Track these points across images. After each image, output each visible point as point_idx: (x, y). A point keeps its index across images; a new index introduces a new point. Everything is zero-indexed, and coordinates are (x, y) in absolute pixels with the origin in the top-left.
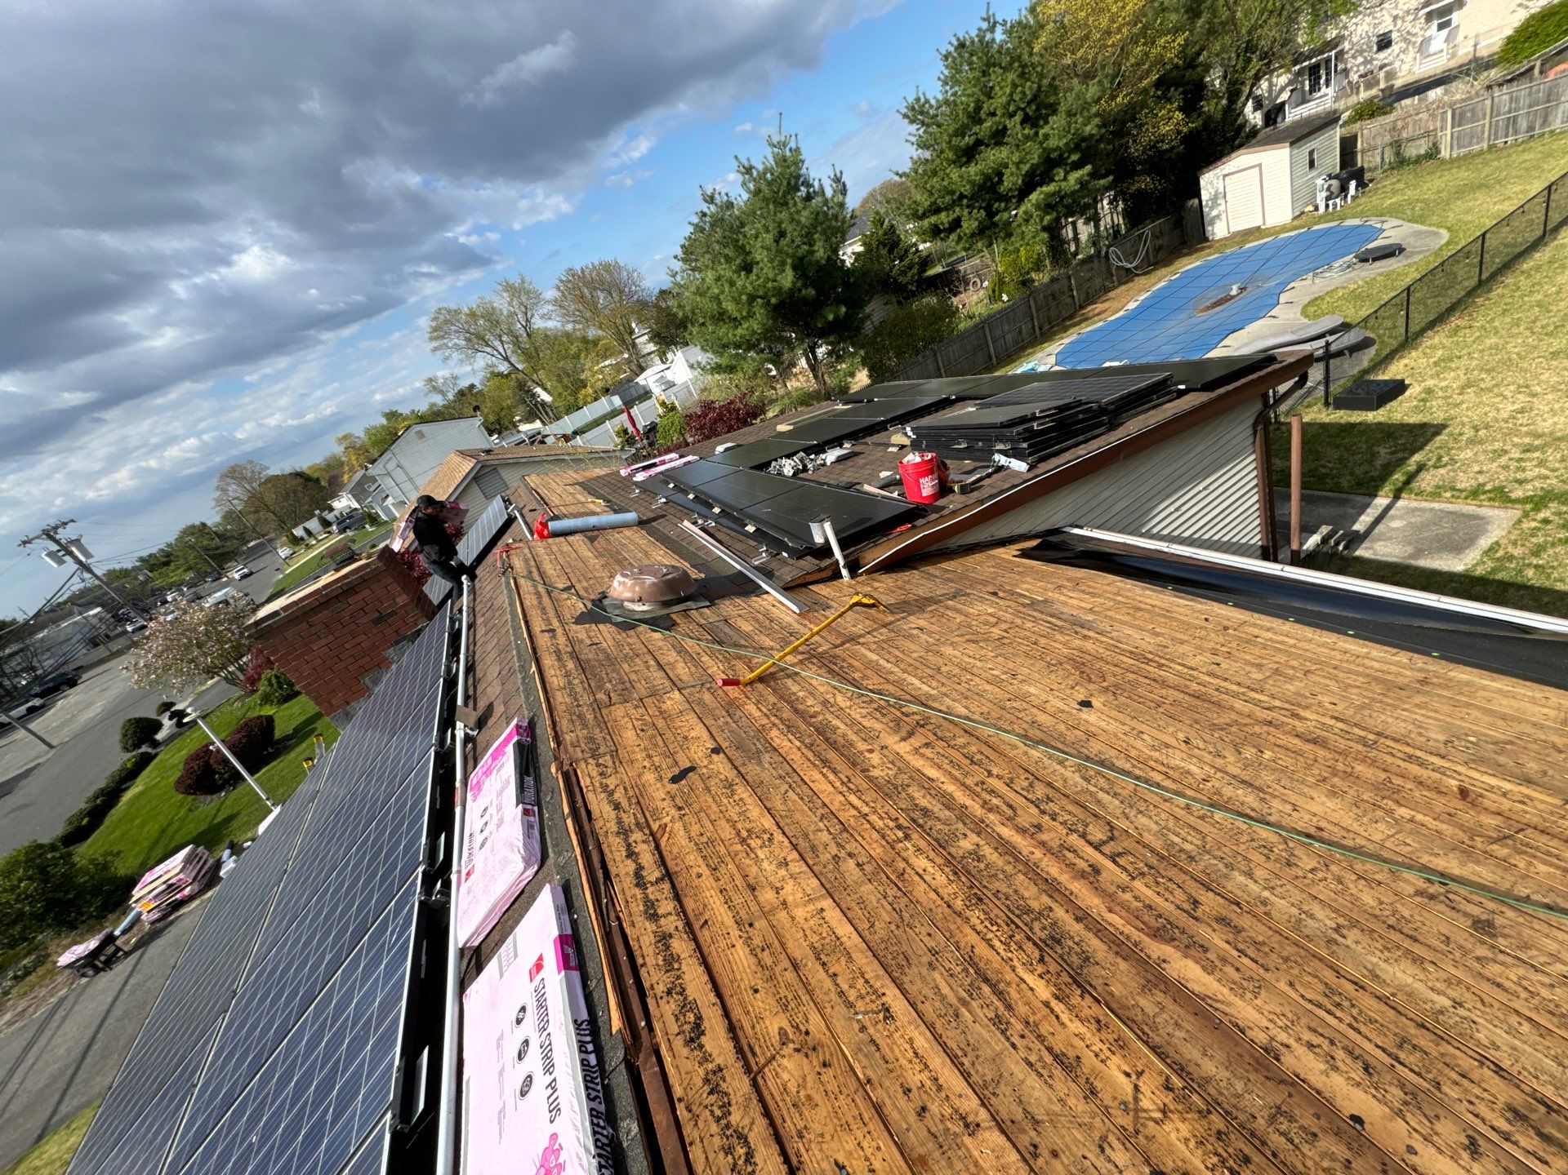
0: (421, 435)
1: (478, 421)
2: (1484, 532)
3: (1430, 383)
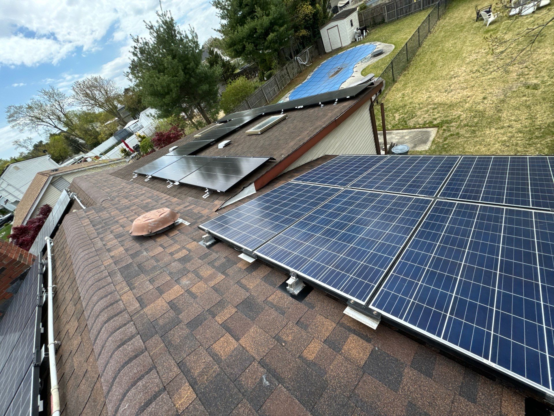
0: (17, 168)
1: (47, 157)
2: (430, 136)
3: (403, 92)
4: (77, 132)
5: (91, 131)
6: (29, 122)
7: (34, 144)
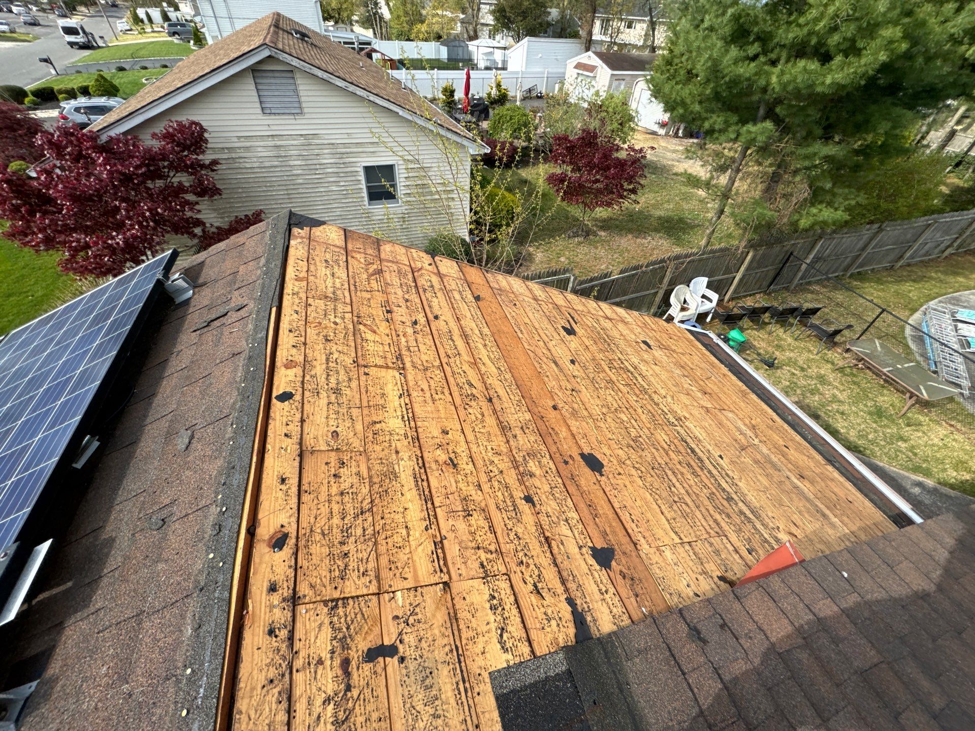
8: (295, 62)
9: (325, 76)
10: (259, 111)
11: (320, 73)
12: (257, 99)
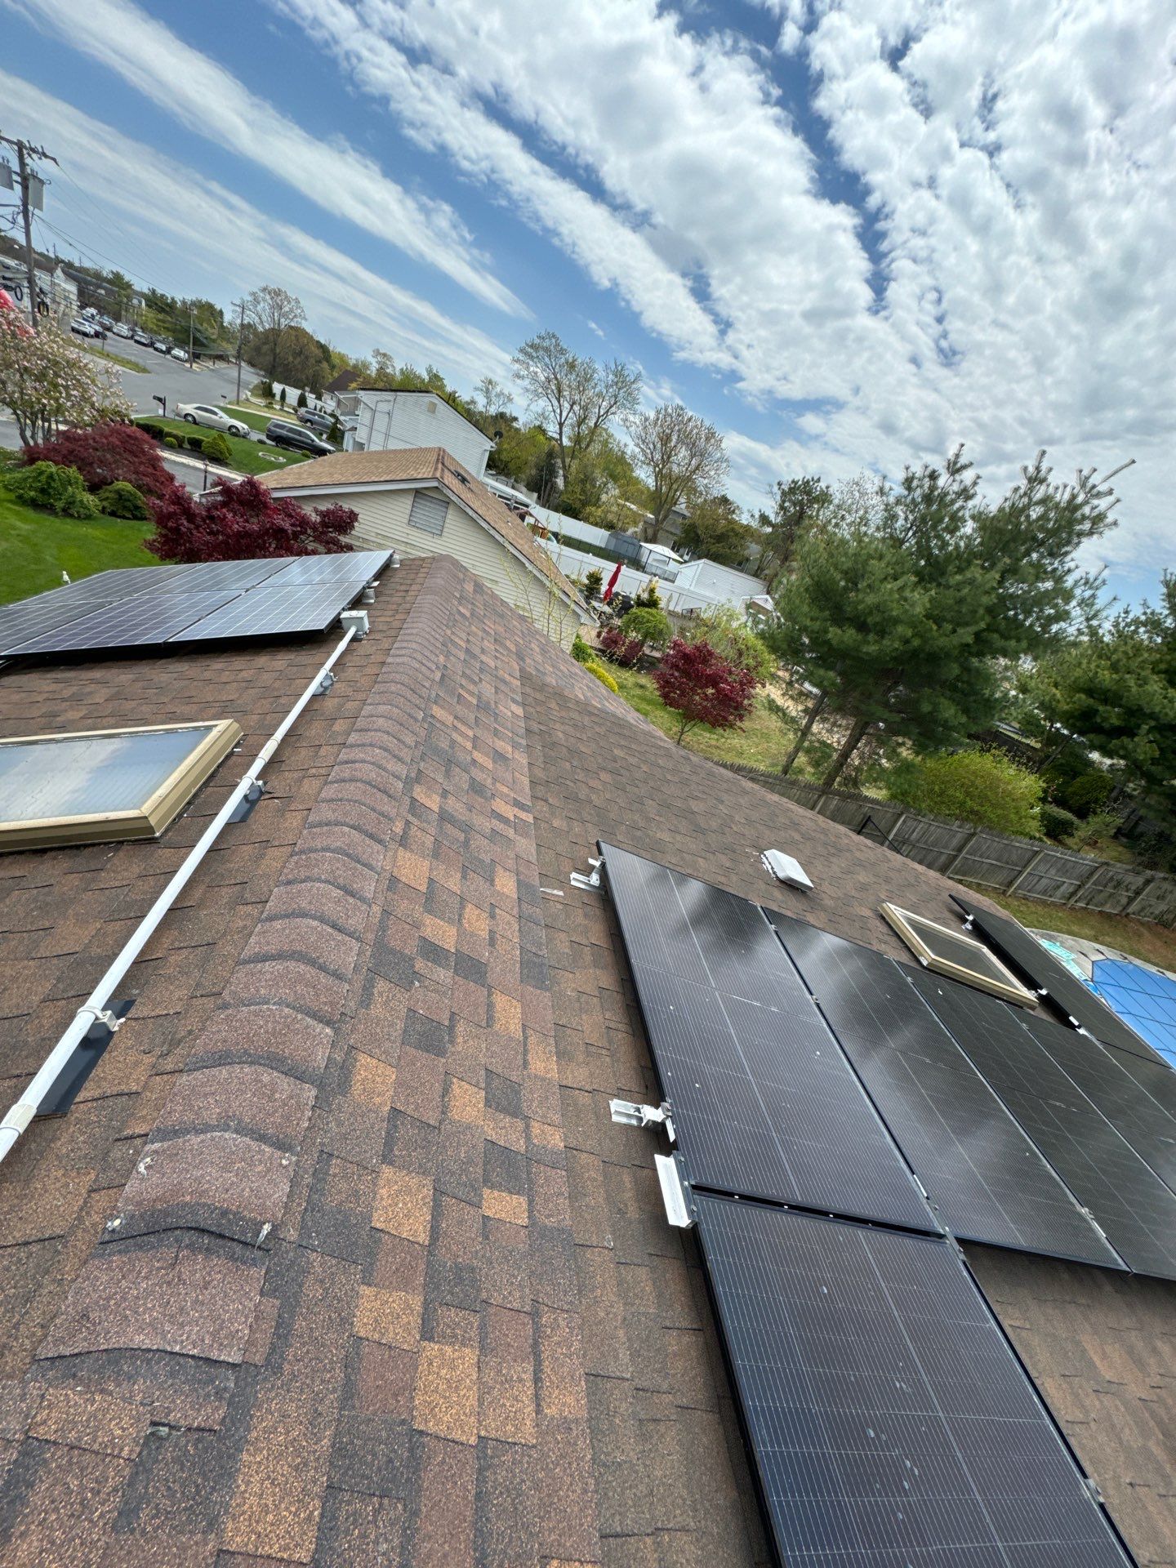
1: (489, 445)
4: (575, 466)
5: (594, 487)
6: (543, 379)
7: (504, 410)
8: (454, 498)
9: (475, 516)
10: (406, 521)
11: (471, 513)
12: (408, 512)
